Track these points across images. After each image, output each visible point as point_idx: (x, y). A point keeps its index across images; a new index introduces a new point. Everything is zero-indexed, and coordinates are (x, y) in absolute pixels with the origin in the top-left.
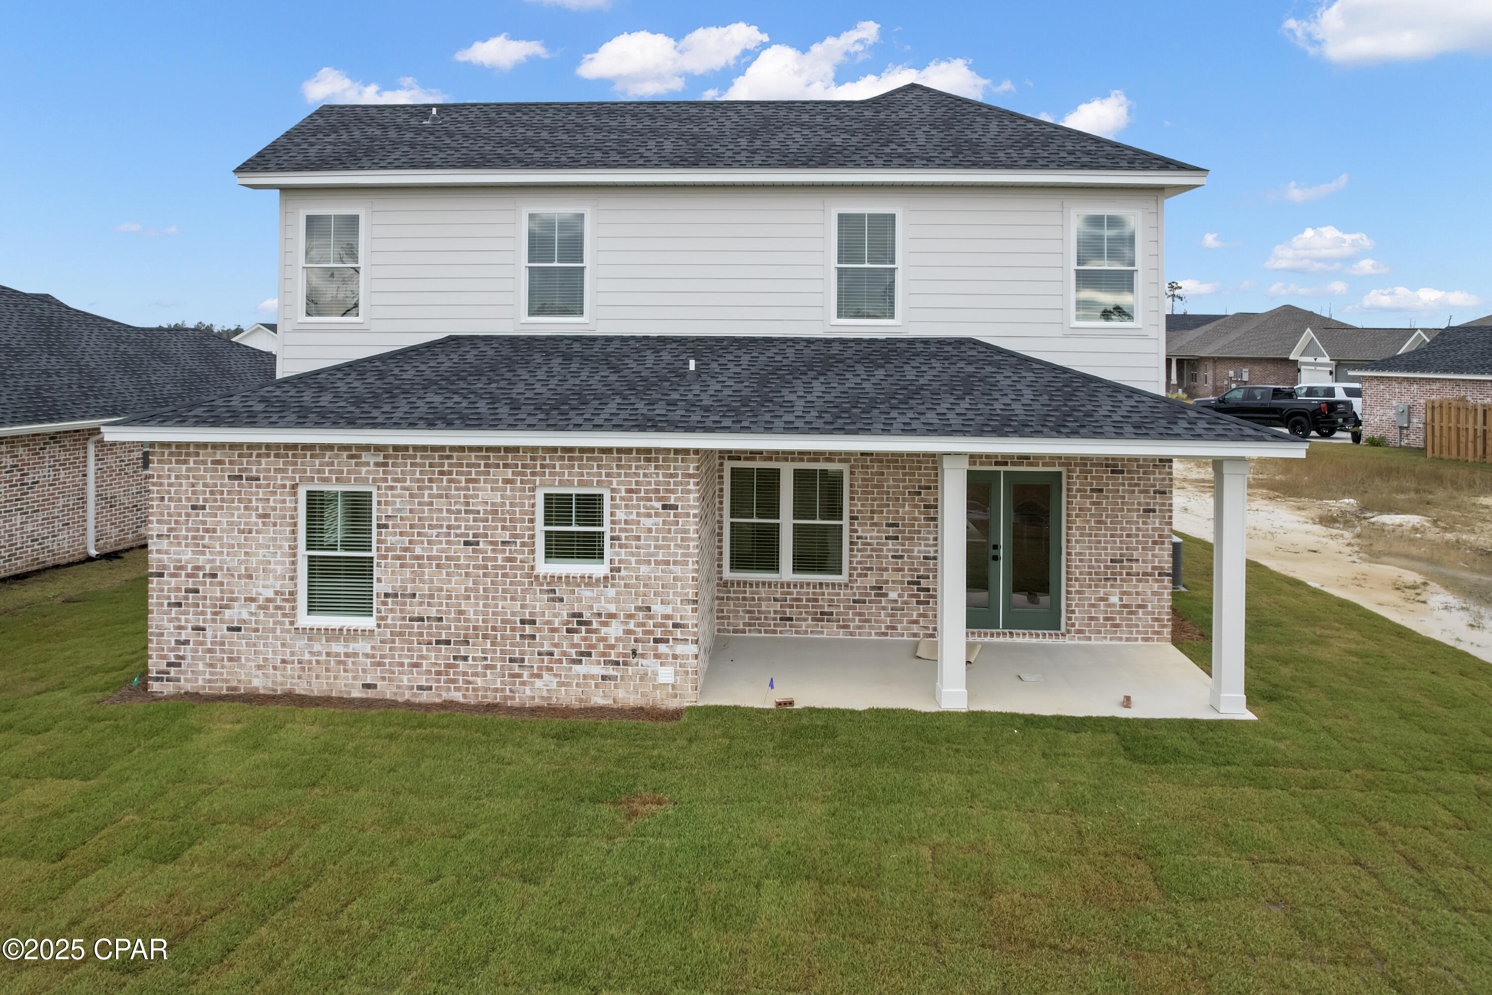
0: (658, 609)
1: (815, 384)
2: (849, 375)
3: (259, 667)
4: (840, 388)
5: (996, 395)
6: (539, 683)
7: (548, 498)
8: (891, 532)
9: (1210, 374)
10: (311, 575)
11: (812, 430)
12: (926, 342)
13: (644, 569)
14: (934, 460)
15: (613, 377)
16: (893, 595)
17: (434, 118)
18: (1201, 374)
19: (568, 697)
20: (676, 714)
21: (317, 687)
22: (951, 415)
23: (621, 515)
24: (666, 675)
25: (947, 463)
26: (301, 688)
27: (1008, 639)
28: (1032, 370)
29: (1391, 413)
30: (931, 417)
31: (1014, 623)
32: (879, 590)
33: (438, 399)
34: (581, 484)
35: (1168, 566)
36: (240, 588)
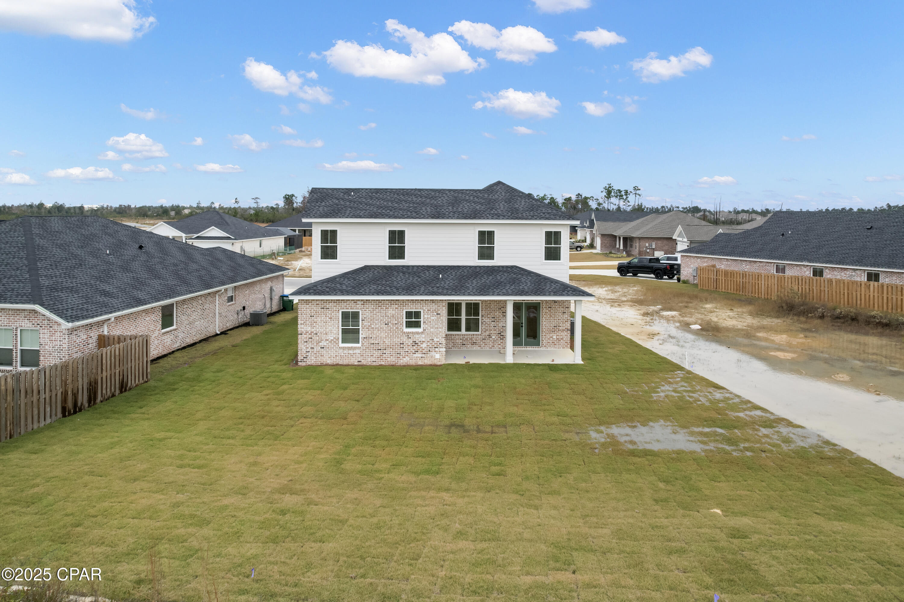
0: (435, 340)
1: (474, 281)
2: (482, 278)
3: (329, 358)
4: (481, 283)
5: (521, 284)
6: (404, 359)
7: (406, 312)
8: (493, 320)
9: (637, 245)
10: (342, 333)
11: (475, 295)
12: (503, 267)
13: (432, 330)
14: (505, 301)
15: (419, 280)
16: (493, 337)
17: (353, 196)
18: (634, 245)
19: (412, 362)
20: (441, 365)
21: (345, 362)
22: (509, 290)
23: (426, 316)
24: (438, 356)
25: (508, 302)
26: (341, 363)
27: (525, 349)
28: (531, 276)
29: (691, 270)
30: (504, 291)
31: (527, 344)
32: (490, 336)
33: (375, 287)
34: (415, 308)
35: (569, 328)
36: (324, 337)
